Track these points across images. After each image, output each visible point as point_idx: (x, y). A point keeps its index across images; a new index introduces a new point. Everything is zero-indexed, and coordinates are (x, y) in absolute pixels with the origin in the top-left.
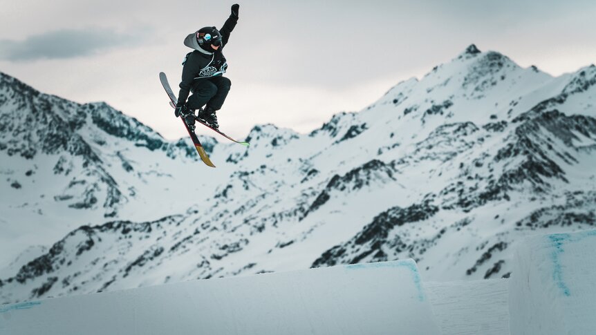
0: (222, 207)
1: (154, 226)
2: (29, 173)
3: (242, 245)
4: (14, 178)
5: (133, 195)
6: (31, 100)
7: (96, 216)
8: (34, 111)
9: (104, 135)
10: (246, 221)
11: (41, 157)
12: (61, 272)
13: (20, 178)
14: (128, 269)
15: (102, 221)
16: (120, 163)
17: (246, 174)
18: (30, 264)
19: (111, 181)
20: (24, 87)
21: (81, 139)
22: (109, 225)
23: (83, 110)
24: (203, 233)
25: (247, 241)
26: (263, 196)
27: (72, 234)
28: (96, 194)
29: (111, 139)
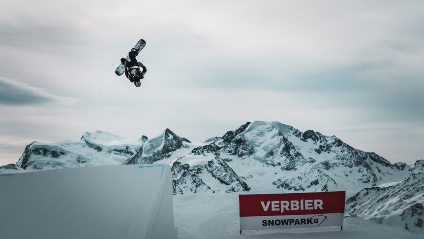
0: (407, 184)
1: (386, 189)
2: (350, 172)
3: (412, 195)
4: (346, 173)
5: (381, 179)
6: (352, 151)
7: (369, 185)
8: (353, 154)
9: (373, 162)
10: (414, 188)
11: (354, 167)
12: (359, 201)
13: (348, 173)
14: (378, 201)
15: (371, 187)
16: (377, 170)
17: (414, 174)
18: (350, 198)
19: (374, 175)
20: (350, 147)
21: (366, 162)
22: (373, 188)
23: (367, 154)
24: (401, 191)
25: (414, 194)
26: (419, 181)
27: (362, 190)
28: (370, 179)
29: (375, 163)
